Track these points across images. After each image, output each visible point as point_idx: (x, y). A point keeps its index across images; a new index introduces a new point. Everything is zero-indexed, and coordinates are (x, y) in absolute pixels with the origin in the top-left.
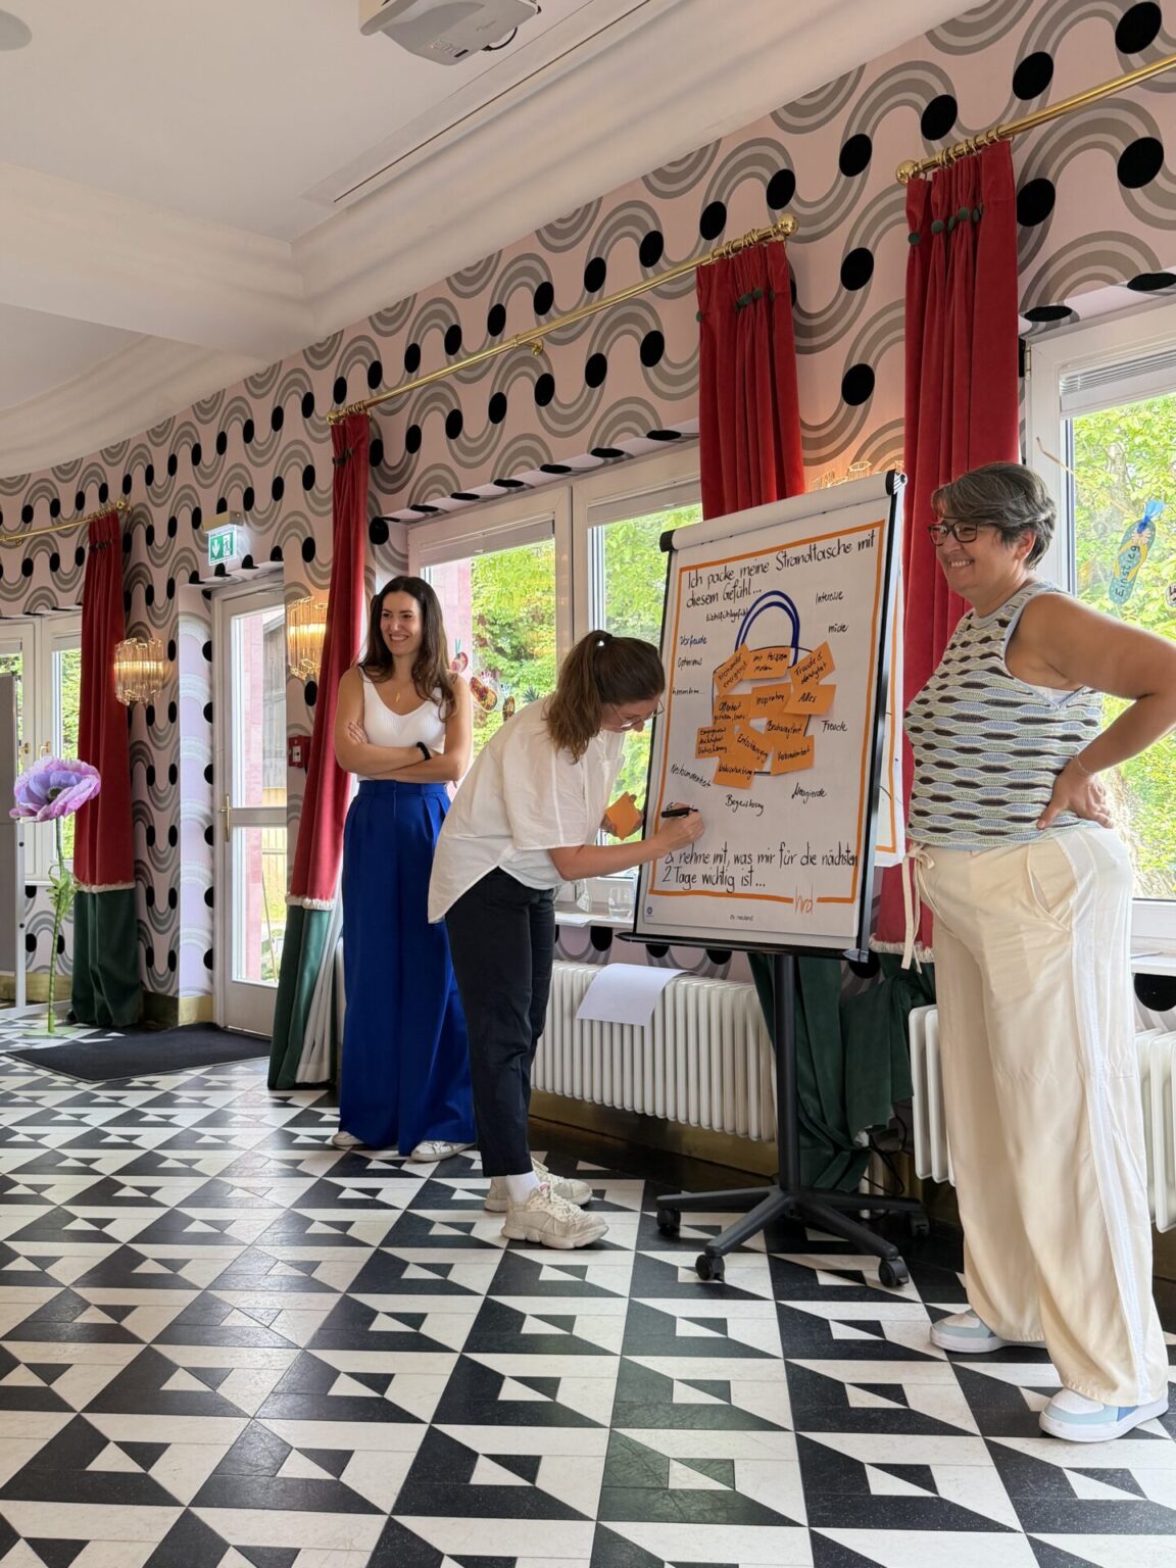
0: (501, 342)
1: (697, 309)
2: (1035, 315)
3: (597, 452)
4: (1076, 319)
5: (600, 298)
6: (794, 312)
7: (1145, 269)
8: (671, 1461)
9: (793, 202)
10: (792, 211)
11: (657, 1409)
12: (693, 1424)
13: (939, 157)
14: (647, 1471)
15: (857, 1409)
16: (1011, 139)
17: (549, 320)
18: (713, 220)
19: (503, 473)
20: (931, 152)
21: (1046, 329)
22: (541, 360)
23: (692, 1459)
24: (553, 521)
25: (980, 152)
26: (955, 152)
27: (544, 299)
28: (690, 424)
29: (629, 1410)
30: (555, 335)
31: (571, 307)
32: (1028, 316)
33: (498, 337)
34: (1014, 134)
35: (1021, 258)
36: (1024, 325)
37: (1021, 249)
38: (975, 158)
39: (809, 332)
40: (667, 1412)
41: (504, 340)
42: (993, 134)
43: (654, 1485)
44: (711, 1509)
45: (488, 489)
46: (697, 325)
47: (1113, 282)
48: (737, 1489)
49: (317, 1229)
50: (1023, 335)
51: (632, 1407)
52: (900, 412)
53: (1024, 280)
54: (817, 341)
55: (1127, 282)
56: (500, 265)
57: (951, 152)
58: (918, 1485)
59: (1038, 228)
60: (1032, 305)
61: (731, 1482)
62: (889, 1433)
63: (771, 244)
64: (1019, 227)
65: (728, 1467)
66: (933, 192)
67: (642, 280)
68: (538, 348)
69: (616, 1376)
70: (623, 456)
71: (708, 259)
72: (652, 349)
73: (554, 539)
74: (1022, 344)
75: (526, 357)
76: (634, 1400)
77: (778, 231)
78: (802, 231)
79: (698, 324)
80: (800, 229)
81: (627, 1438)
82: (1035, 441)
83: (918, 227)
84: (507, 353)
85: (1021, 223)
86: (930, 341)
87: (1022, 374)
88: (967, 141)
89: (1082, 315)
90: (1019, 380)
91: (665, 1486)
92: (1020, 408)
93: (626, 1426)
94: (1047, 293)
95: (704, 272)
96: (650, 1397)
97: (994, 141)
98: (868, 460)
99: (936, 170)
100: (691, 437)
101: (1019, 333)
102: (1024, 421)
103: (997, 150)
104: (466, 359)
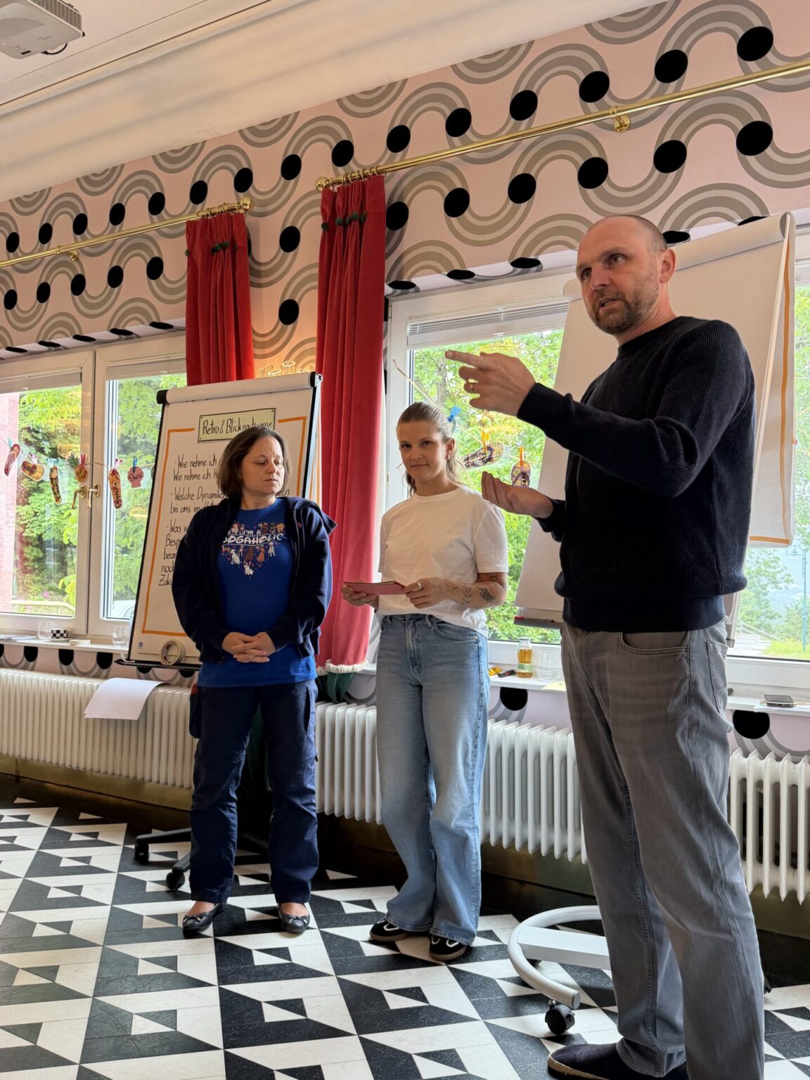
0: (48, 249)
1: (185, 248)
2: (395, 285)
3: (114, 331)
4: (418, 291)
5: (120, 230)
6: (249, 259)
7: (457, 267)
8: (134, 1016)
9: (251, 189)
10: (250, 195)
11: (126, 980)
12: (150, 988)
13: (342, 178)
14: (117, 1024)
15: (258, 966)
16: (384, 175)
17: (85, 239)
18: (199, 192)
19: (45, 336)
20: (337, 174)
21: (401, 294)
22: (76, 264)
23: (148, 1013)
24: (81, 374)
25: (366, 179)
26: (351, 177)
27: (80, 224)
28: (180, 321)
29: (107, 983)
30: (87, 249)
31: (98, 233)
32: (391, 285)
33: (46, 245)
34: (386, 172)
35: (387, 249)
36: (388, 290)
37: (388, 243)
38: (363, 183)
39: (258, 274)
40: (133, 982)
41: (51, 248)
42: (373, 170)
43: (121, 1034)
44: (160, 1046)
45: (33, 346)
46: (185, 259)
47: (439, 272)
48: (178, 1030)
50: (388, 295)
51: (109, 981)
52: (314, 333)
53: (389, 263)
54: (264, 280)
55: (446, 273)
56: (49, 198)
57: (349, 176)
58: (295, 1012)
59: (398, 232)
60: (393, 279)
61: (174, 1025)
62: (278, 980)
63: (236, 214)
64: (387, 230)
65: (172, 1015)
66: (337, 199)
67: (150, 223)
68: (75, 256)
69: (99, 960)
70: (133, 336)
71: (194, 217)
72: (155, 269)
73: (81, 386)
74: (387, 301)
75: (65, 261)
76: (111, 976)
77: (241, 207)
78: (256, 209)
79: (186, 257)
80: (255, 207)
81: (103, 1003)
82: (392, 361)
83: (328, 219)
84: (51, 257)
85: (389, 227)
86: (333, 292)
87: (386, 319)
88: (358, 171)
89: (421, 289)
90: (384, 323)
91: (129, 1033)
92: (384, 341)
93: (104, 994)
94: (401, 273)
95: (191, 225)
96: (122, 973)
97: (374, 174)
98: (294, 360)
99: (339, 186)
100: (180, 329)
101: (385, 295)
102: (386, 348)
103: (374, 181)
104: (22, 257)
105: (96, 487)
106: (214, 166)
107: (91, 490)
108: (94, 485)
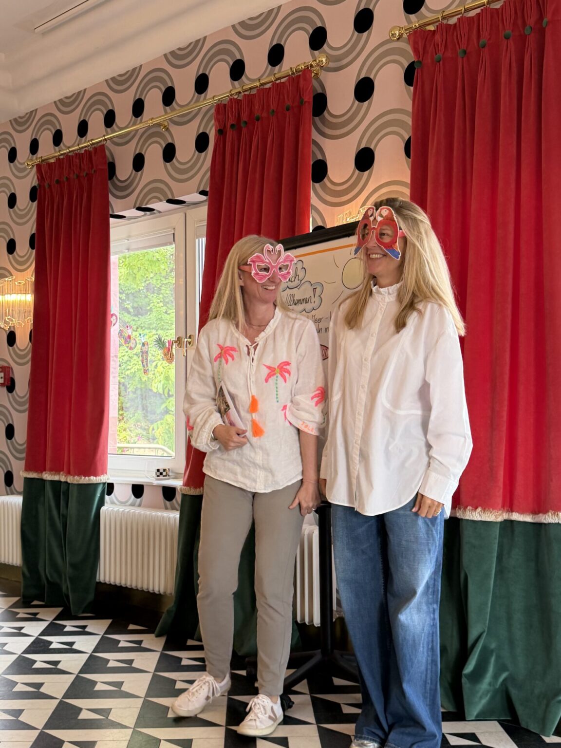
0: (141, 122)
3: (203, 193)
6: (324, 112)
9: (325, 46)
10: (325, 52)
17: (173, 110)
18: (276, 55)
19: (141, 203)
20: (409, 21)
22: (167, 134)
24: (174, 234)
27: (169, 97)
30: (176, 119)
31: (186, 103)
33: (139, 119)
39: (335, 127)
41: (144, 120)
45: (131, 212)
49: (19, 688)
54: (339, 132)
56: (140, 74)
63: (312, 72)
68: (165, 126)
73: (174, 245)
75: (158, 132)
77: (317, 65)
78: (331, 65)
80: (330, 63)
83: (421, 58)
84: (144, 129)
104: (118, 131)
105: (190, 337)
106: (291, 27)
107: (186, 340)
108: (188, 336)
